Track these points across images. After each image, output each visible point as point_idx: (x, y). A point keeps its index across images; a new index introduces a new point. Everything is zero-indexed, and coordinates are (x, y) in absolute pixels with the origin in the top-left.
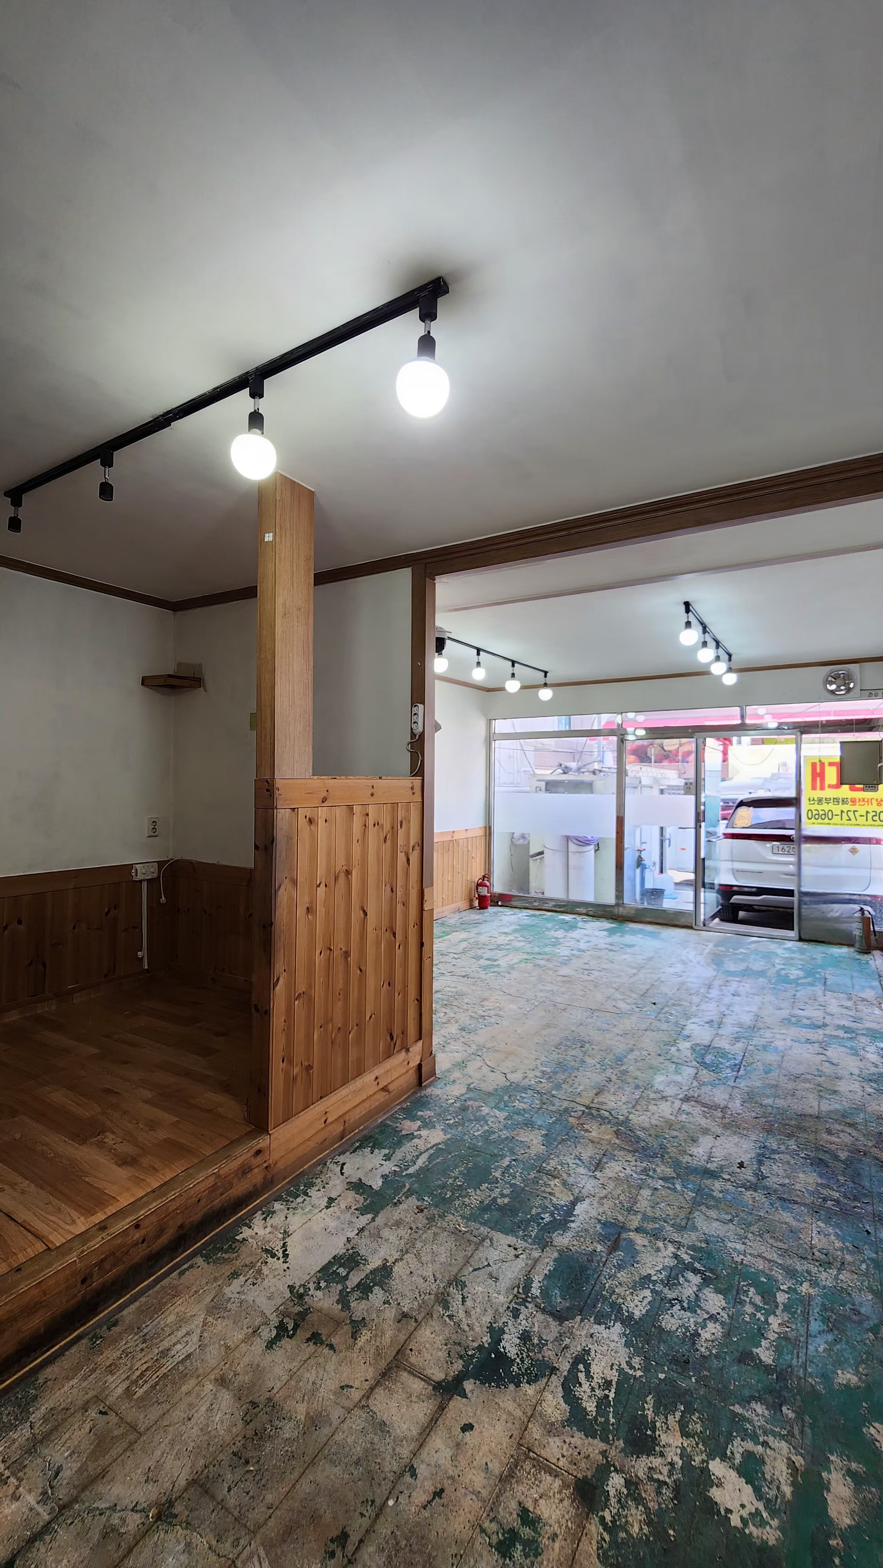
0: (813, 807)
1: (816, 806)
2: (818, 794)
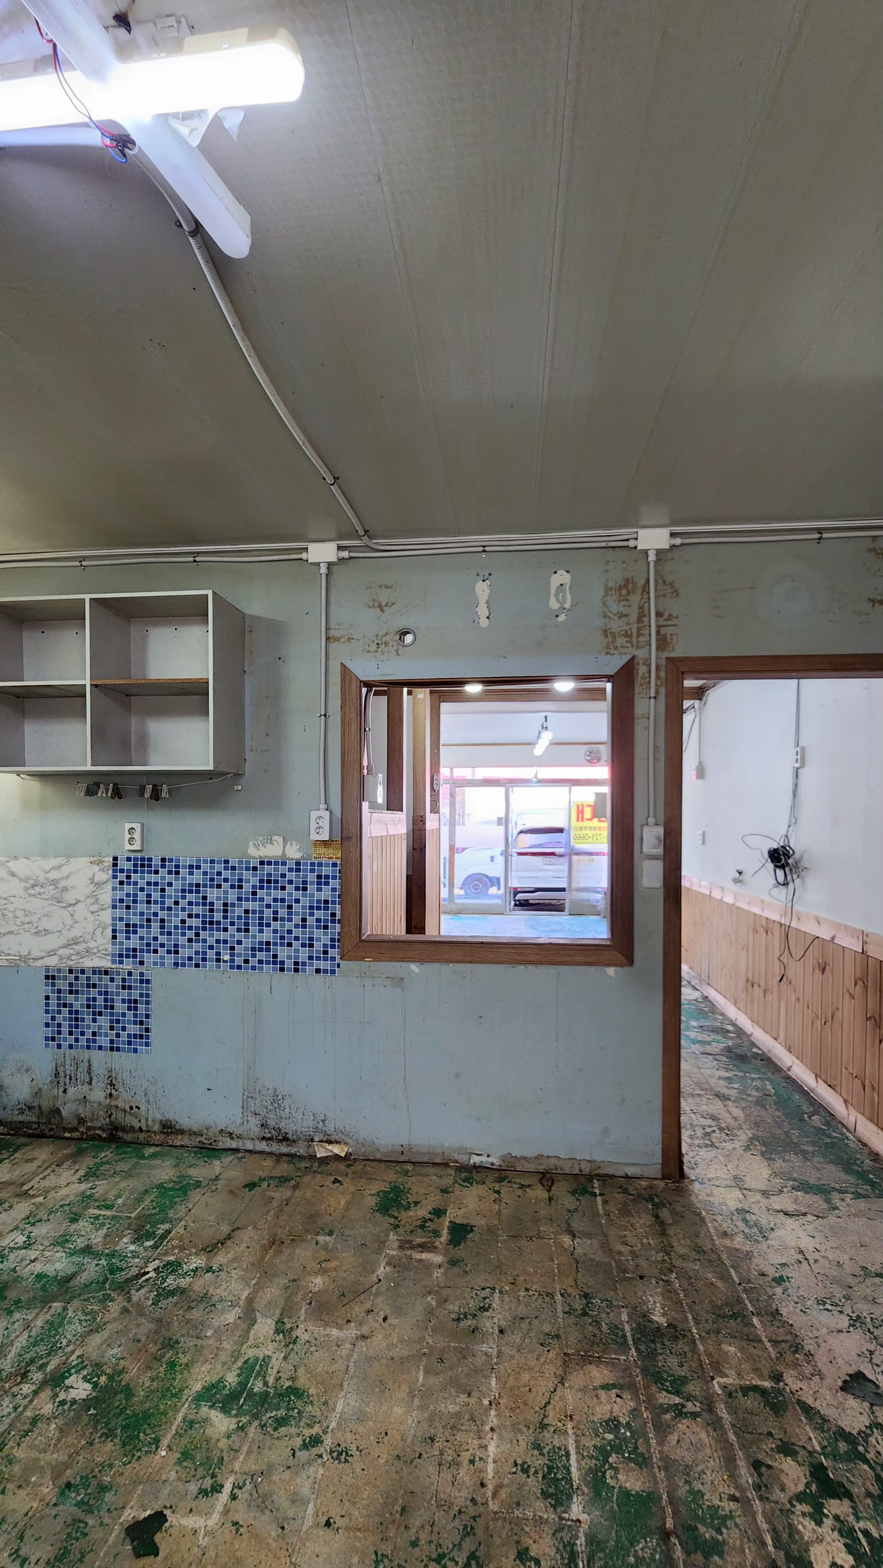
0: (577, 833)
1: (579, 832)
2: (581, 824)
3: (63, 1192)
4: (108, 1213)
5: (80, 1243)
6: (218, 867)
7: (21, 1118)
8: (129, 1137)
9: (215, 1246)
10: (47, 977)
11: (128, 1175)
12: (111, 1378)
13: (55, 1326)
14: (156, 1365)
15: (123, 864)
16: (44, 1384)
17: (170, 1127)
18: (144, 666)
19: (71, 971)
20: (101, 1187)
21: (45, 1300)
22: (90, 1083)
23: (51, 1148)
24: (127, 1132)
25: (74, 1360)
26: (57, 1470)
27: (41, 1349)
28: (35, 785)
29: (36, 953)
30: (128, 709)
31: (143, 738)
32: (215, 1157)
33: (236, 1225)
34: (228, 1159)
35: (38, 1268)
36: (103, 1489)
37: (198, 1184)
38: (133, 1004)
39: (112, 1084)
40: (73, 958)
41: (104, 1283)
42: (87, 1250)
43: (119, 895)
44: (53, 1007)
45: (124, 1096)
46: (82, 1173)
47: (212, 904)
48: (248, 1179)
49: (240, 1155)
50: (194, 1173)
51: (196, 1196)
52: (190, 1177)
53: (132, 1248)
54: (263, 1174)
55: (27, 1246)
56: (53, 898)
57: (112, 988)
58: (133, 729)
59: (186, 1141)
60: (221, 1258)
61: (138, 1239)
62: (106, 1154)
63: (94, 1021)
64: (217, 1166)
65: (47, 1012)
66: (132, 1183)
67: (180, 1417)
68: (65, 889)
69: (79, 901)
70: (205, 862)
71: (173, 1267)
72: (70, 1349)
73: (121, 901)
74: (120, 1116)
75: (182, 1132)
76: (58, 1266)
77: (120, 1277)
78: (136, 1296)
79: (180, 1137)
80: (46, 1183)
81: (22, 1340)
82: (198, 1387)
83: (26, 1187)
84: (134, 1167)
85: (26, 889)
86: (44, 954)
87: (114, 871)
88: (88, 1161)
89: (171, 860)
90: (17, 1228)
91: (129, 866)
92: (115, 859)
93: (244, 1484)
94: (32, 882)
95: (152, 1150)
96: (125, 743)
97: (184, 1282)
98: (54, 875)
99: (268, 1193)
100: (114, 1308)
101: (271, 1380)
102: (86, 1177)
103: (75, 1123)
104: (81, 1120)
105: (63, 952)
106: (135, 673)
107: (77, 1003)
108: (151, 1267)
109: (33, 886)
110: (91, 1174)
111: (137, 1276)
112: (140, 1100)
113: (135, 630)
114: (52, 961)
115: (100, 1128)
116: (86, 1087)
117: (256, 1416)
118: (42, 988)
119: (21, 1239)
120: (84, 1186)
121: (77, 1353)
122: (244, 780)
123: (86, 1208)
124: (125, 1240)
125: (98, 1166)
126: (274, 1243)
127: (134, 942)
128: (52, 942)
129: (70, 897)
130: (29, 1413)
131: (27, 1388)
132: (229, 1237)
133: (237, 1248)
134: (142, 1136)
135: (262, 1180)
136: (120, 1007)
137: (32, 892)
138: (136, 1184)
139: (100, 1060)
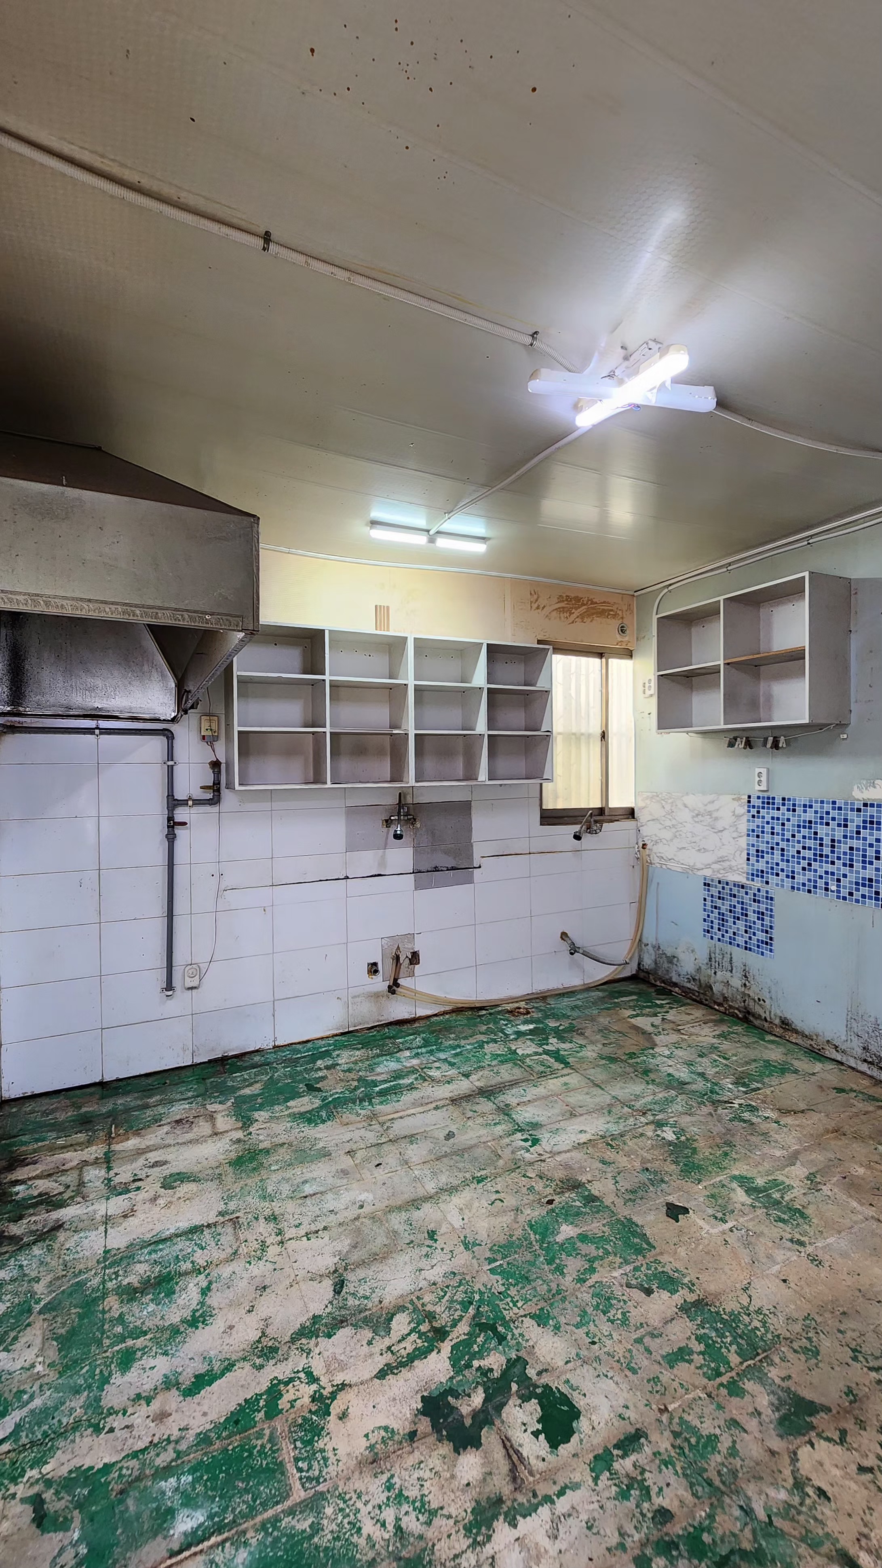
3: (700, 1039)
4: (724, 1061)
5: (700, 1070)
6: (827, 807)
7: (688, 985)
8: (757, 1022)
9: (789, 1112)
10: (705, 884)
11: (747, 1046)
12: (688, 1139)
13: (669, 1101)
14: (716, 1148)
15: (755, 802)
16: (652, 1122)
17: (787, 1024)
18: (769, 641)
19: (720, 882)
20: (726, 1045)
21: (668, 1087)
22: (731, 971)
23: (704, 1012)
24: (756, 1018)
25: (671, 1121)
26: (644, 1161)
27: (657, 1107)
28: (698, 740)
29: (699, 866)
30: (757, 677)
31: (769, 698)
32: (820, 1061)
33: (812, 1107)
34: (830, 1066)
35: (671, 1071)
36: (662, 1181)
37: (796, 1072)
38: (761, 915)
39: (746, 976)
40: (722, 872)
41: (704, 1095)
42: (702, 1075)
43: (753, 826)
44: (709, 908)
45: (753, 987)
46: (717, 1033)
47: (821, 839)
48: (840, 1085)
49: (842, 1068)
50: (797, 1064)
51: (790, 1077)
52: (792, 1065)
53: (730, 1086)
54: (855, 1087)
55: (669, 1057)
56: (709, 825)
57: (747, 899)
58: (761, 693)
59: (800, 1041)
60: (789, 1120)
61: (736, 1083)
62: (738, 1029)
63: (734, 923)
64: (818, 1067)
65: (705, 910)
66: (747, 1051)
67: (718, 1179)
68: (716, 819)
69: (725, 829)
70: (816, 802)
71: (753, 1109)
72: (672, 1115)
73: (753, 831)
74: (752, 1003)
75: (796, 1032)
76: (682, 1075)
77: (715, 1097)
78: (720, 1111)
79: (795, 1035)
80: (692, 1030)
81: (650, 1099)
82: (737, 1173)
83: (680, 1028)
84: (754, 1043)
85: (693, 817)
86: (703, 867)
87: (749, 806)
88: (725, 1028)
89: (789, 800)
90: (667, 1046)
91: (758, 803)
92: (749, 797)
93: (741, 1230)
94: (696, 812)
95: (772, 1038)
96: (754, 704)
97: (755, 1120)
98: (710, 808)
99: (852, 1101)
100: (705, 1110)
101: (787, 1198)
102: (719, 1036)
103: (721, 1000)
104: (725, 999)
105: (716, 867)
106: (762, 648)
107: (725, 907)
108: (737, 1101)
109: (697, 815)
110: (723, 1036)
111: (725, 1102)
112: (765, 995)
113: (763, 611)
114: (708, 873)
115: (737, 1009)
116: (729, 974)
117: (766, 1208)
118: (702, 893)
119: (667, 1053)
120: (715, 1041)
121: (675, 1119)
122: (849, 730)
123: (711, 1053)
124: (728, 1080)
125: (730, 1033)
126: (837, 1131)
127: (762, 865)
128: (709, 858)
129: (719, 825)
130: (640, 1130)
131: (643, 1119)
132: (803, 1112)
133: (804, 1120)
134: (766, 1025)
135: (852, 1090)
136: (752, 917)
137: (696, 819)
138: (751, 1054)
139: (739, 955)
